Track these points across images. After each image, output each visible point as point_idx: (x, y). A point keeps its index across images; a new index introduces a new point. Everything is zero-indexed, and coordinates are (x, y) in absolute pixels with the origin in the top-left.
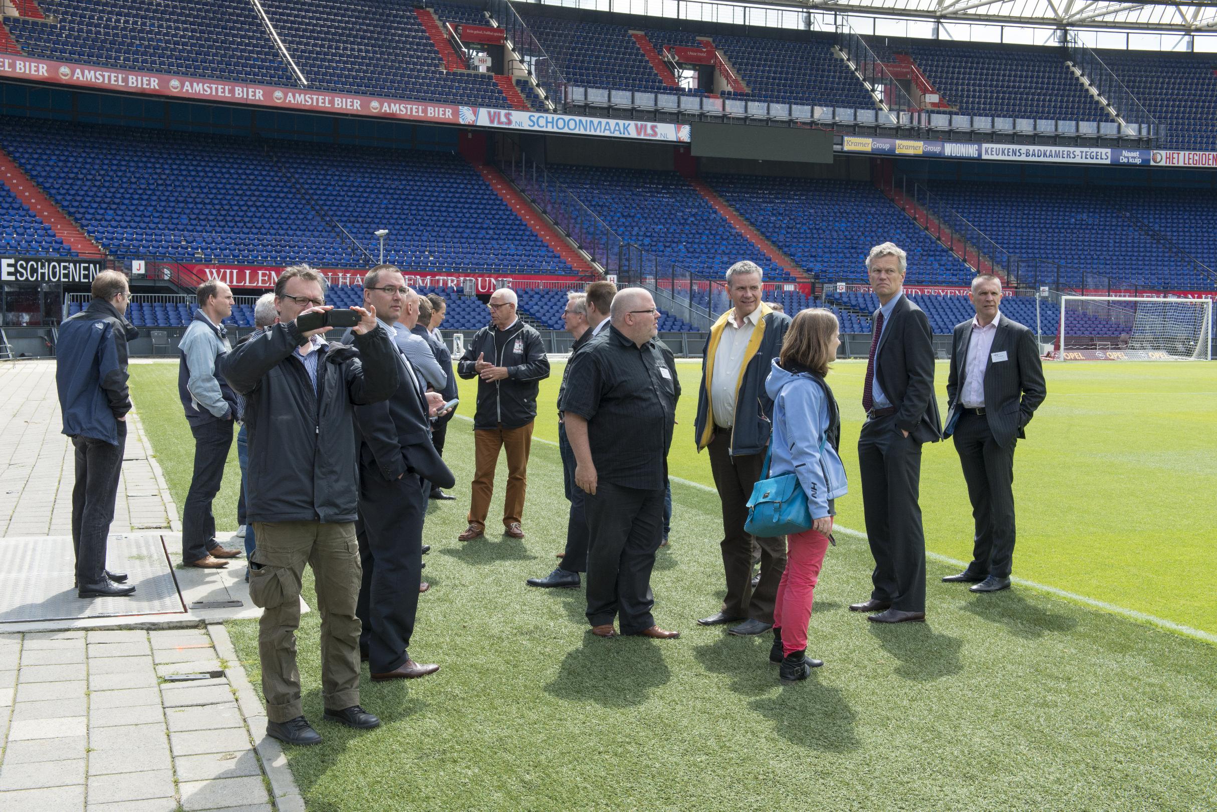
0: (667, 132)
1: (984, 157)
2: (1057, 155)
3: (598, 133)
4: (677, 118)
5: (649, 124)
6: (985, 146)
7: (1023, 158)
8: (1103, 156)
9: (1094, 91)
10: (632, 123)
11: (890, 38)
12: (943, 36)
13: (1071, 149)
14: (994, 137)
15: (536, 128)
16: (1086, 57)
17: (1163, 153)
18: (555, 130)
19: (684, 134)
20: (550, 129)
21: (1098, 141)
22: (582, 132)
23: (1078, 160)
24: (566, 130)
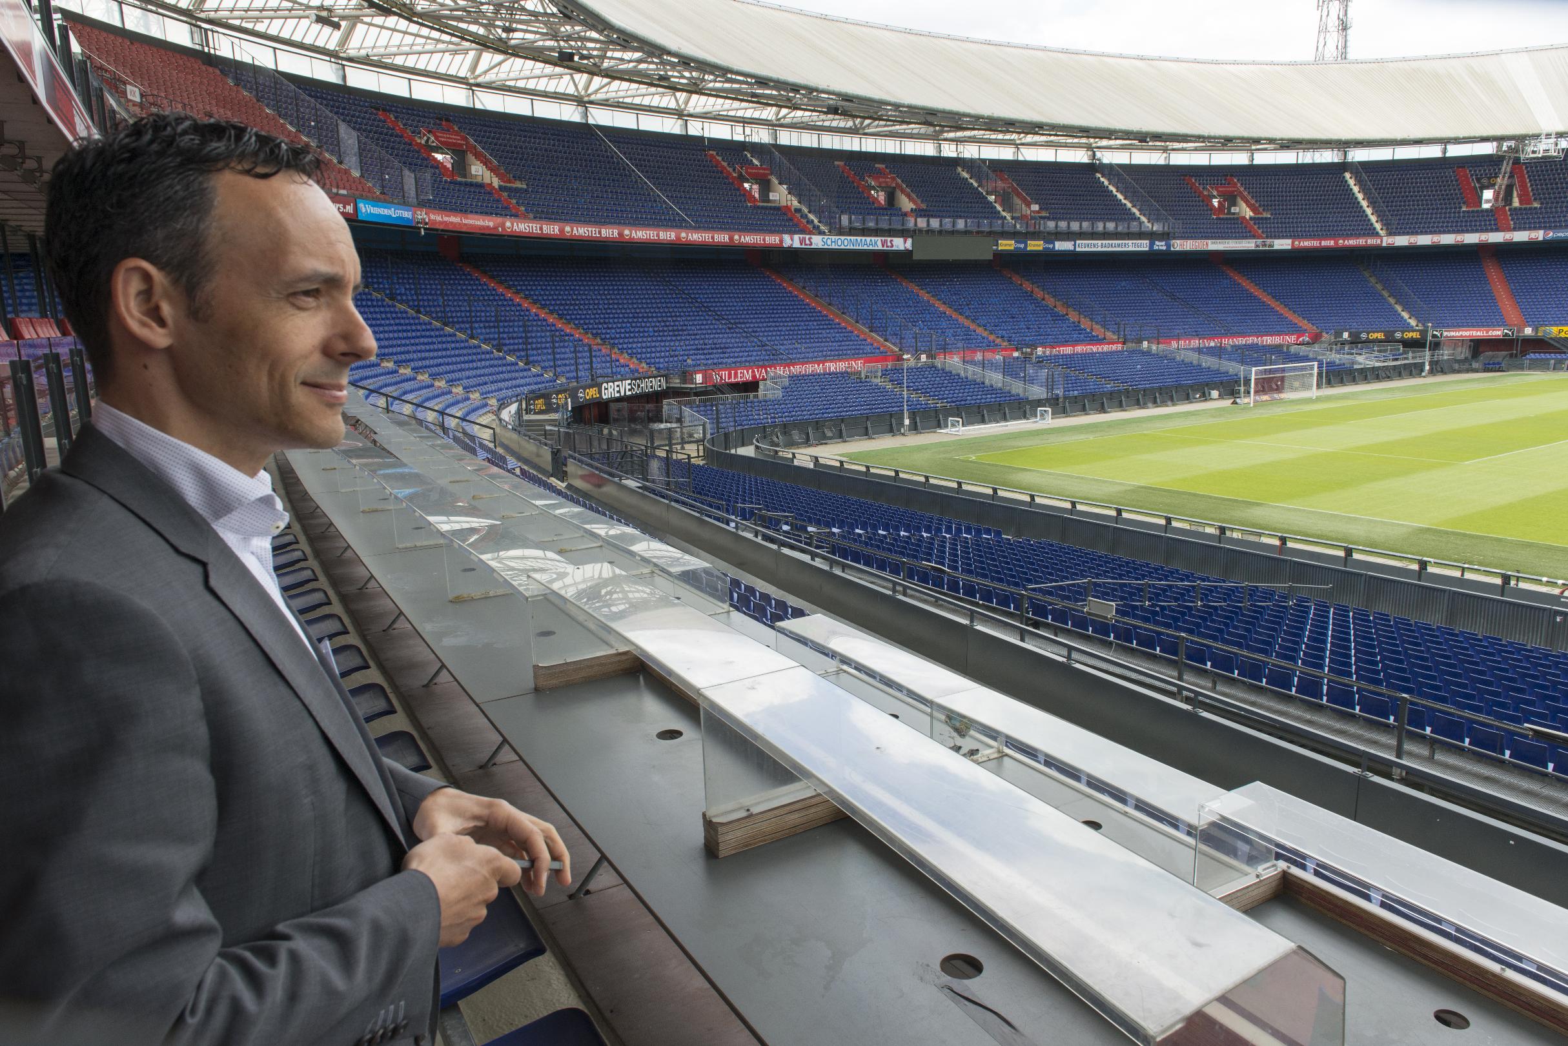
0: (899, 244)
1: (1078, 249)
2: (1119, 245)
3: (860, 248)
4: (904, 233)
5: (889, 239)
6: (1078, 242)
7: (1099, 249)
8: (1143, 245)
9: (1120, 196)
10: (879, 239)
11: (989, 160)
12: (1021, 158)
13: (1127, 242)
14: (1082, 235)
15: (826, 247)
16: (1112, 171)
17: (1178, 241)
18: (837, 247)
19: (909, 244)
20: (833, 247)
21: (1140, 235)
22: (852, 247)
23: (1131, 249)
24: (843, 247)
